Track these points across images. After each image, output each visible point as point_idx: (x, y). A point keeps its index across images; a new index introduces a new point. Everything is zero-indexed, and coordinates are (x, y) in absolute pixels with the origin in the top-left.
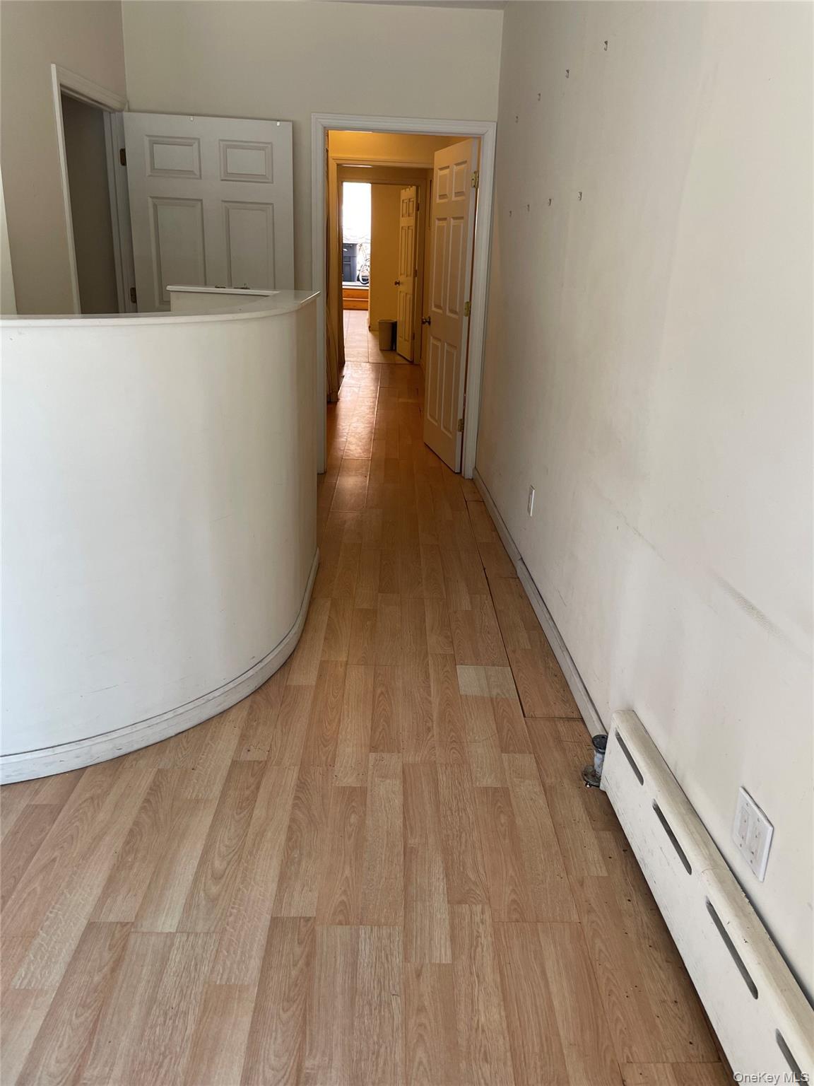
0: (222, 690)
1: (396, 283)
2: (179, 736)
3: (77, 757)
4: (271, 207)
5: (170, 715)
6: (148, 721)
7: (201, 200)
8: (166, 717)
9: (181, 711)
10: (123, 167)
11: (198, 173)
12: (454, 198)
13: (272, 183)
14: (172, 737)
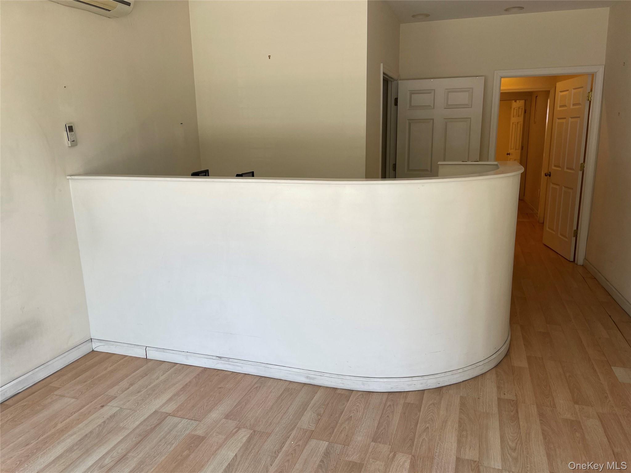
0: (482, 363)
1: (508, 154)
2: (464, 382)
3: (421, 384)
4: (469, 119)
5: (461, 371)
6: (451, 372)
7: (433, 119)
8: (459, 371)
9: (465, 369)
10: (396, 106)
11: (433, 107)
12: (572, 107)
13: (471, 107)
14: (460, 382)
